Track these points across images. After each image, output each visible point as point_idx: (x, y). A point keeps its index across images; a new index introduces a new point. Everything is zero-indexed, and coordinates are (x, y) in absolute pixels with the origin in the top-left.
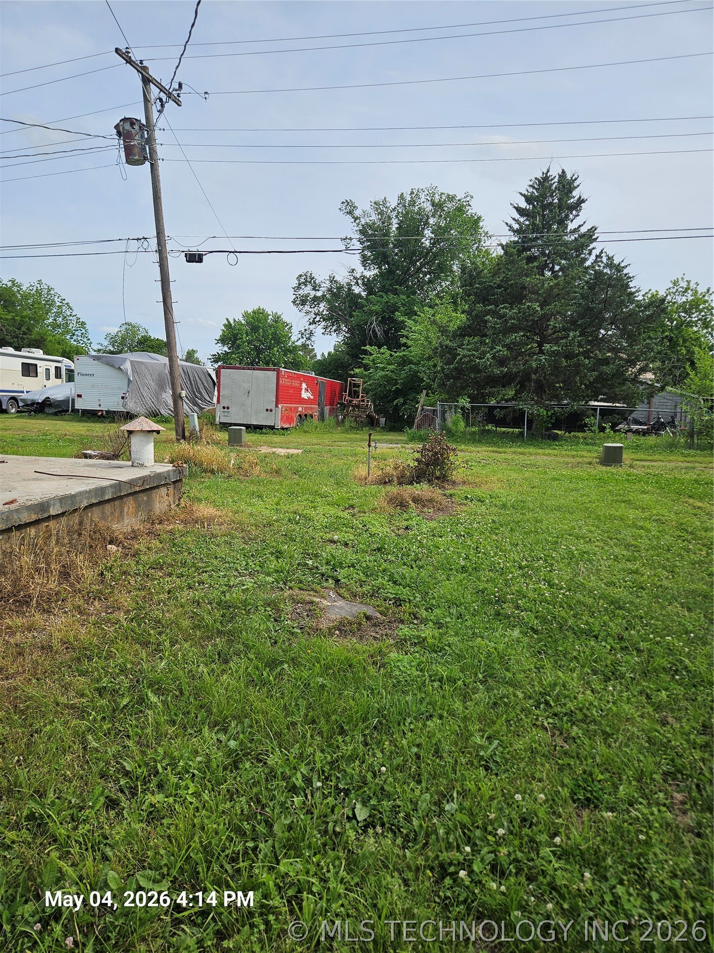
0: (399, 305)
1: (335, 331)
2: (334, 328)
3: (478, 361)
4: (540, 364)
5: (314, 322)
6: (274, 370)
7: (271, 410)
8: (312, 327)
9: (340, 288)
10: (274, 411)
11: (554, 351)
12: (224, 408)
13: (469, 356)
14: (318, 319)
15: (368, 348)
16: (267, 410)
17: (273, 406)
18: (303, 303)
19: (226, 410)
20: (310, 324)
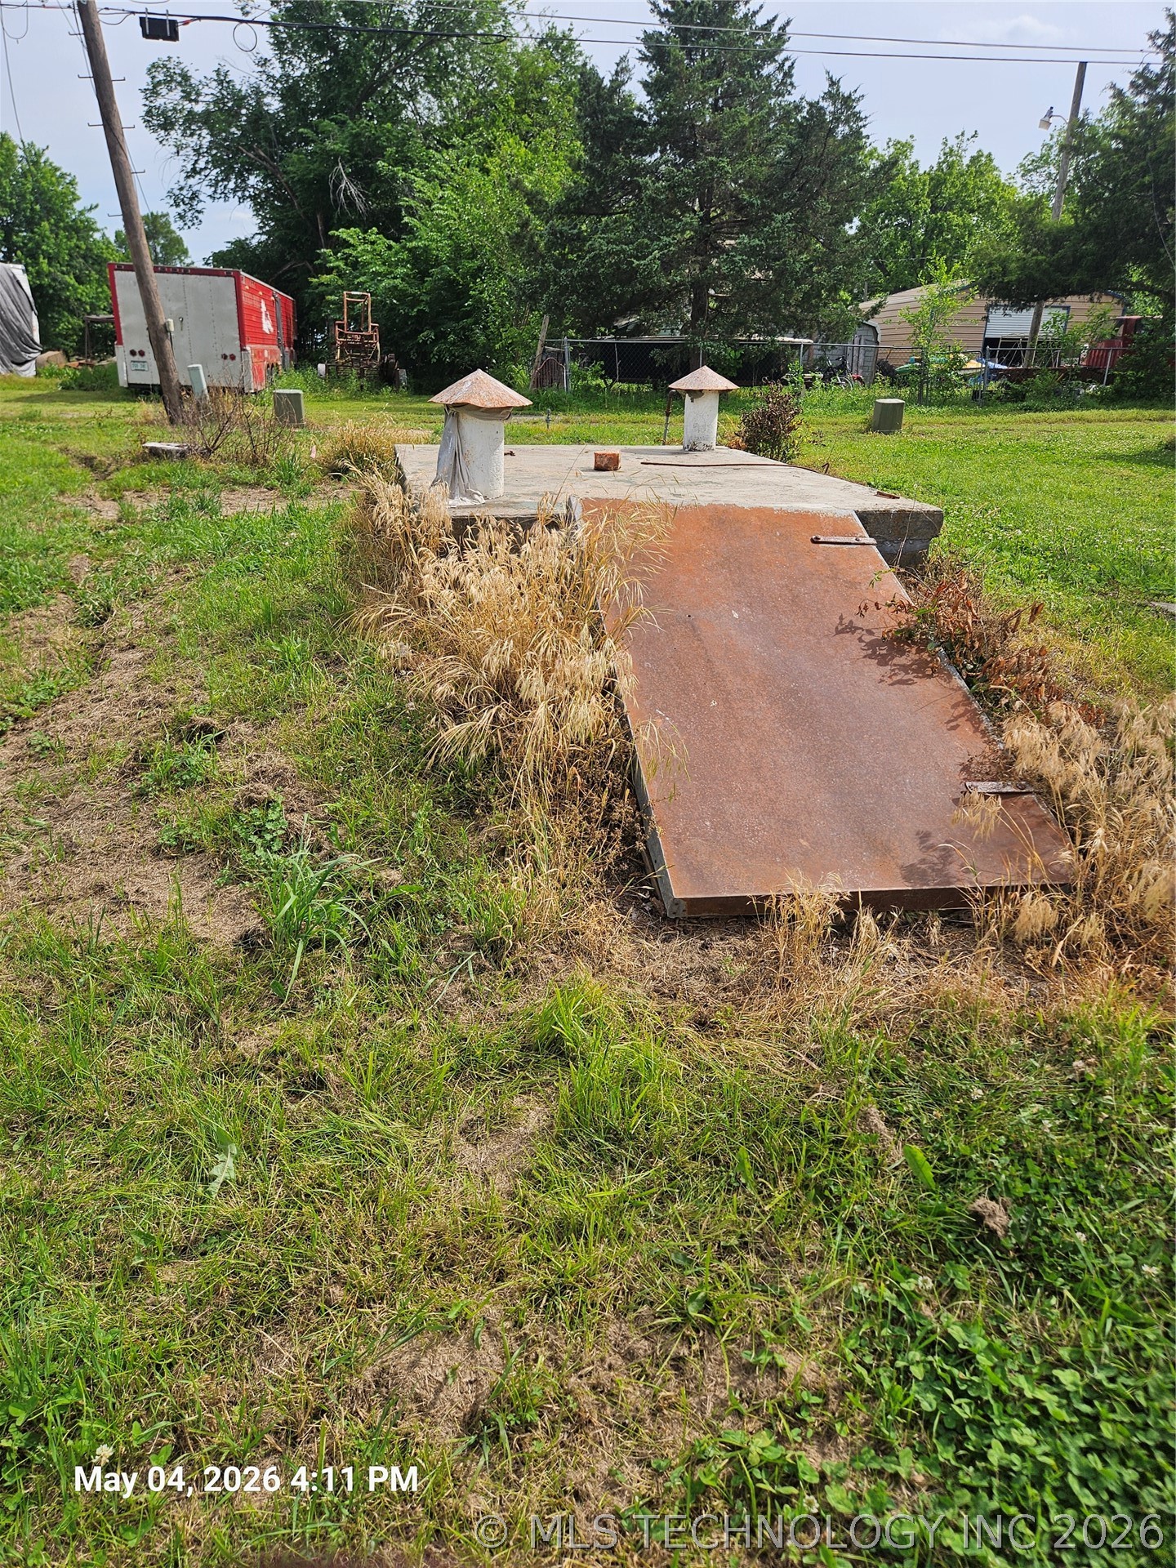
0: (383, 141)
1: (234, 191)
2: (232, 185)
3: (636, 262)
4: (733, 269)
5: (194, 172)
6: (228, 274)
7: (233, 357)
8: (191, 181)
9: (239, 99)
10: (238, 359)
11: (754, 247)
12: (133, 353)
13: (617, 253)
14: (201, 164)
15: (342, 233)
16: (225, 357)
17: (236, 351)
18: (167, 125)
19: (137, 358)
20: (188, 177)
